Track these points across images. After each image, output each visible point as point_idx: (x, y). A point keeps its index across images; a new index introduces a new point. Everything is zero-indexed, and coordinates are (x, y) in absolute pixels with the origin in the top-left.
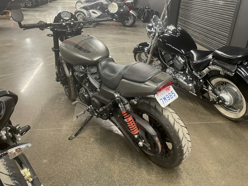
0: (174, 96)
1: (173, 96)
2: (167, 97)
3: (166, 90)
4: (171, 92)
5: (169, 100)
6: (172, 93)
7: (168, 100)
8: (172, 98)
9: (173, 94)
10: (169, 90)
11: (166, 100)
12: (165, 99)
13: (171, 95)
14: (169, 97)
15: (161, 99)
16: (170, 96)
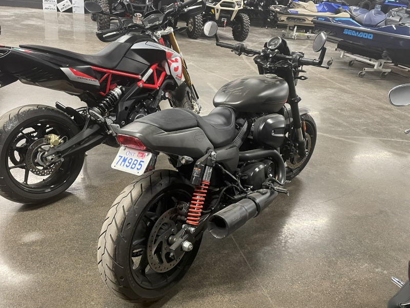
0: (138, 169)
1: (136, 168)
2: (130, 161)
3: (139, 153)
4: (141, 161)
5: (127, 166)
6: (140, 164)
7: (125, 165)
8: (131, 168)
9: (140, 166)
10: (142, 156)
11: (123, 163)
12: (125, 160)
13: (135, 165)
14: (130, 163)
15: (122, 157)
16: (133, 164)
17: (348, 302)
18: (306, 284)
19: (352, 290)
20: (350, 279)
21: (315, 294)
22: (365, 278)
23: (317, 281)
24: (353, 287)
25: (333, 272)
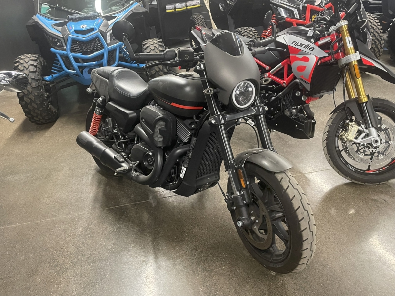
17: (48, 258)
18: (80, 236)
19: (56, 266)
20: (67, 269)
21: (68, 239)
22: (61, 282)
23: (79, 244)
24: (58, 268)
25: (81, 259)
